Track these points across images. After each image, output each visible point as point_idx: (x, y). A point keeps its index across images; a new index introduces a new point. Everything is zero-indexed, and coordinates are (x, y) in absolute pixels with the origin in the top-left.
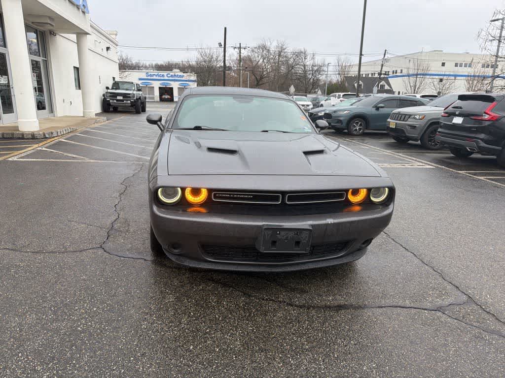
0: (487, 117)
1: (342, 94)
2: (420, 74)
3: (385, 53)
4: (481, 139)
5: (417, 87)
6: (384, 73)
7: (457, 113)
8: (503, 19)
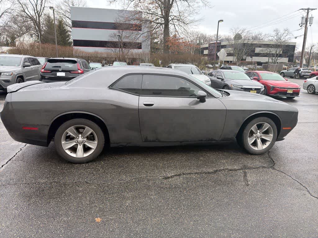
0: (80, 71)
7: (60, 70)
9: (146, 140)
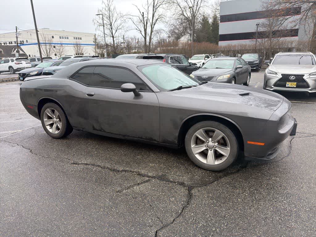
1: (15, 59)
2: (48, 44)
3: (16, 29)
5: (48, 51)
6: (20, 42)
8: (102, 14)
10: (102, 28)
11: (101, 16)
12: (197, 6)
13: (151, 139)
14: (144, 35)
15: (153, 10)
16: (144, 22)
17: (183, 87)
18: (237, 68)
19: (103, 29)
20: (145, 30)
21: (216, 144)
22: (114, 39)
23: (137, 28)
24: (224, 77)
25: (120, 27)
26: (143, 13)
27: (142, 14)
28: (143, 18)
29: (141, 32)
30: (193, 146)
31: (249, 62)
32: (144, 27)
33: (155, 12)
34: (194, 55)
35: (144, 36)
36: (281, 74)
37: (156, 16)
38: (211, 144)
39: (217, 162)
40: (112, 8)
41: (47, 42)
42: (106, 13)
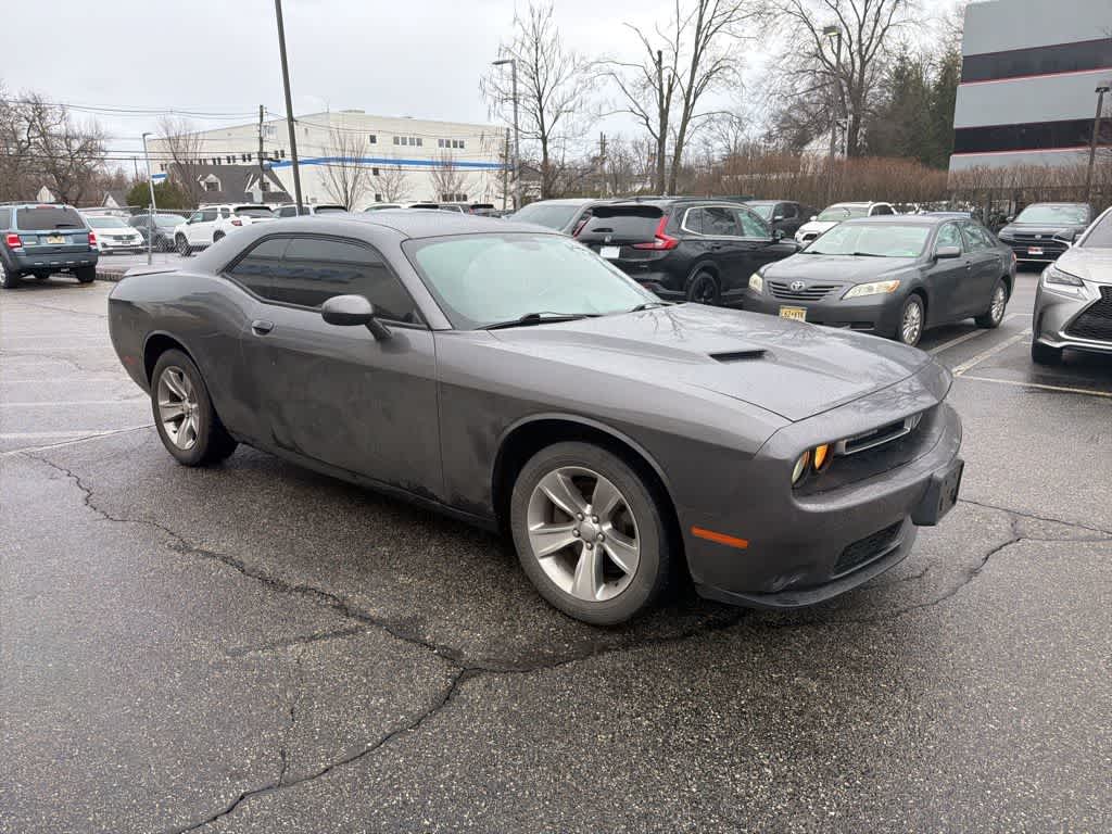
0: (660, 243)
1: (232, 207)
2: (351, 160)
3: (262, 113)
4: (655, 281)
5: (350, 185)
6: (272, 156)
7: (607, 240)
8: (513, 62)
9: (279, 444)
10: (509, 105)
11: (508, 68)
12: (876, 21)
13: (421, 491)
14: (657, 129)
15: (697, 43)
16: (661, 86)
17: (542, 316)
18: (937, 258)
19: (512, 114)
20: (664, 114)
21: (607, 527)
22: (549, 146)
23: (633, 105)
24: (871, 289)
25: (571, 104)
26: (660, 53)
27: (657, 58)
28: (660, 71)
29: (647, 120)
30: (534, 527)
31: (1043, 236)
32: (661, 102)
33: (702, 48)
34: (832, 204)
35: (658, 136)
36: (1100, 288)
37: (705, 65)
38: (590, 524)
39: (602, 594)
40: (546, 39)
41: (347, 155)
42: (524, 55)
